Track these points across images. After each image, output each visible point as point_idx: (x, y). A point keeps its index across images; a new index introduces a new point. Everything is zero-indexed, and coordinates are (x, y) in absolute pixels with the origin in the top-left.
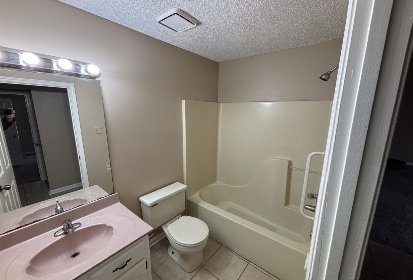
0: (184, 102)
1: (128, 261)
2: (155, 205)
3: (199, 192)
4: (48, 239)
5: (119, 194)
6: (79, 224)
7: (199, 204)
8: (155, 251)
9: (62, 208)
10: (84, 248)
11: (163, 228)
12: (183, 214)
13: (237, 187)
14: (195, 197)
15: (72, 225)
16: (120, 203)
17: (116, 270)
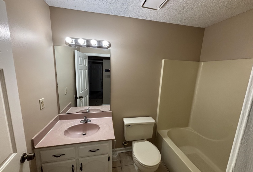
0: (163, 61)
1: (97, 150)
2: (129, 125)
3: (168, 130)
4: (78, 122)
5: (112, 112)
6: (90, 120)
7: (164, 138)
8: (128, 154)
9: (89, 111)
10: (88, 132)
11: (133, 142)
12: (148, 140)
13: (205, 138)
14: (163, 133)
15: (87, 120)
16: (111, 117)
17: (91, 151)
